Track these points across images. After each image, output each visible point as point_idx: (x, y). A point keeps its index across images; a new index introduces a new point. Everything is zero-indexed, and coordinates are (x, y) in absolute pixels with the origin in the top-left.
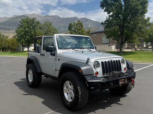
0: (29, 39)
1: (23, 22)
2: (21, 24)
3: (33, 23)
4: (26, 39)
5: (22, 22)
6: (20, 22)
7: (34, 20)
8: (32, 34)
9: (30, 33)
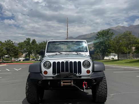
0: (104, 48)
1: (100, 35)
2: (97, 36)
3: (108, 34)
4: (101, 49)
5: (98, 34)
6: (97, 35)
7: (108, 31)
8: (106, 44)
9: (104, 43)
